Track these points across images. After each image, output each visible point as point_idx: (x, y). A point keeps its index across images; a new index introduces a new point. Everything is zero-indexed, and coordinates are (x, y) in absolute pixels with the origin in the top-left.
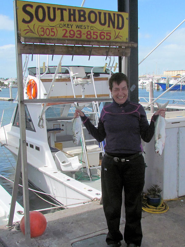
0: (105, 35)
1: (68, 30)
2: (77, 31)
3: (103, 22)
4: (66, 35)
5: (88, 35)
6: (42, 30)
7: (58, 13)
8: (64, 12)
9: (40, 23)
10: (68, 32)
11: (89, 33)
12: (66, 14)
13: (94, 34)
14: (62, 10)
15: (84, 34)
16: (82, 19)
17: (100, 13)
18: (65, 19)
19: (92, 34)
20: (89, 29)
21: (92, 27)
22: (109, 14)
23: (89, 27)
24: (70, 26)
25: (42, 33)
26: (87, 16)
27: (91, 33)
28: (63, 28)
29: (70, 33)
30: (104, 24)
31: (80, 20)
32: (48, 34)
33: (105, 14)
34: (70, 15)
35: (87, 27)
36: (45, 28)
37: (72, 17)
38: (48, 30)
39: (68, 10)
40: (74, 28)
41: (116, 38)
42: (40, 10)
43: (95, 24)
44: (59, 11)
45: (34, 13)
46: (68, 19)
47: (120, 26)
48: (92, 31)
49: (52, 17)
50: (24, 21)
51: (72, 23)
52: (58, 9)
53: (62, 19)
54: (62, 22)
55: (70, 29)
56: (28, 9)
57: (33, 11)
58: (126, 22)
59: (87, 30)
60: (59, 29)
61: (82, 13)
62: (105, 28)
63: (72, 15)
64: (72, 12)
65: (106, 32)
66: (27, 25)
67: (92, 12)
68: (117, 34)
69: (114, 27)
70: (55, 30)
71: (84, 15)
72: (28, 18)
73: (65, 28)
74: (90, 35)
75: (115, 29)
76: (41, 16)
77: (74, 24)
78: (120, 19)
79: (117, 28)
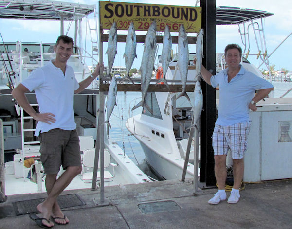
0: (178, 26)
1: (143, 23)
3: (176, 15)
4: (142, 27)
6: (121, 23)
7: (135, 10)
8: (140, 8)
9: (118, 18)
10: (143, 25)
11: (162, 25)
12: (142, 10)
14: (138, 6)
15: (158, 26)
16: (156, 13)
17: (173, 9)
18: (140, 14)
20: (163, 22)
21: (165, 20)
22: (182, 9)
23: (163, 20)
24: (145, 20)
25: (121, 26)
26: (160, 11)
27: (164, 25)
29: (145, 25)
30: (178, 17)
31: (154, 15)
32: (125, 26)
33: (178, 9)
34: (145, 10)
35: (160, 20)
36: (123, 22)
37: (147, 12)
38: (125, 23)
39: (143, 7)
40: (149, 21)
41: (189, 29)
42: (120, 9)
43: (168, 17)
44: (136, 8)
45: (114, 11)
46: (143, 14)
47: (193, 18)
48: (165, 24)
49: (129, 13)
50: (106, 16)
51: (147, 17)
52: (135, 6)
53: (138, 14)
54: (138, 17)
55: (145, 22)
56: (110, 7)
57: (113, 9)
59: (160, 22)
60: (135, 22)
61: (156, 9)
62: (179, 20)
63: (147, 10)
64: (147, 9)
65: (179, 24)
66: (108, 19)
67: (166, 7)
68: (190, 25)
69: (187, 19)
71: (158, 11)
72: (109, 14)
73: (140, 21)
75: (188, 21)
76: (120, 12)
77: (149, 18)
78: (193, 12)
79: (190, 20)
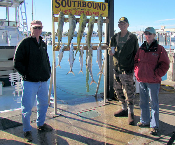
0: (96, 13)
1: (77, 11)
2: (82, 11)
3: (95, 7)
4: (76, 13)
5: (87, 13)
6: (65, 11)
7: (73, 3)
8: (75, 2)
9: (63, 8)
10: (77, 12)
11: (88, 12)
12: (76, 4)
13: (90, 13)
15: (85, 13)
16: (84, 6)
17: (93, 3)
18: (76, 6)
19: (89, 13)
20: (88, 11)
21: (89, 9)
22: (98, 4)
24: (78, 9)
25: (65, 12)
26: (87, 4)
28: (75, 10)
31: (83, 6)
32: (67, 13)
33: (96, 3)
34: (78, 4)
36: (66, 10)
37: (79, 5)
39: (77, 2)
40: (80, 10)
42: (64, 2)
43: (91, 8)
44: (73, 2)
46: (77, 6)
47: (104, 9)
48: (89, 12)
49: (69, 5)
50: (56, 7)
52: (73, 1)
53: (74, 6)
54: (74, 7)
56: (58, 1)
57: (60, 2)
58: (107, 7)
59: (87, 11)
60: (73, 10)
61: (84, 3)
62: (96, 10)
64: (79, 3)
65: (96, 12)
67: (89, 2)
68: (102, 13)
69: (100, 10)
70: (71, 11)
72: (58, 5)
73: (76, 10)
74: (88, 13)
75: (101, 10)
76: (64, 5)
77: (80, 8)
78: (104, 6)
79: (102, 10)
